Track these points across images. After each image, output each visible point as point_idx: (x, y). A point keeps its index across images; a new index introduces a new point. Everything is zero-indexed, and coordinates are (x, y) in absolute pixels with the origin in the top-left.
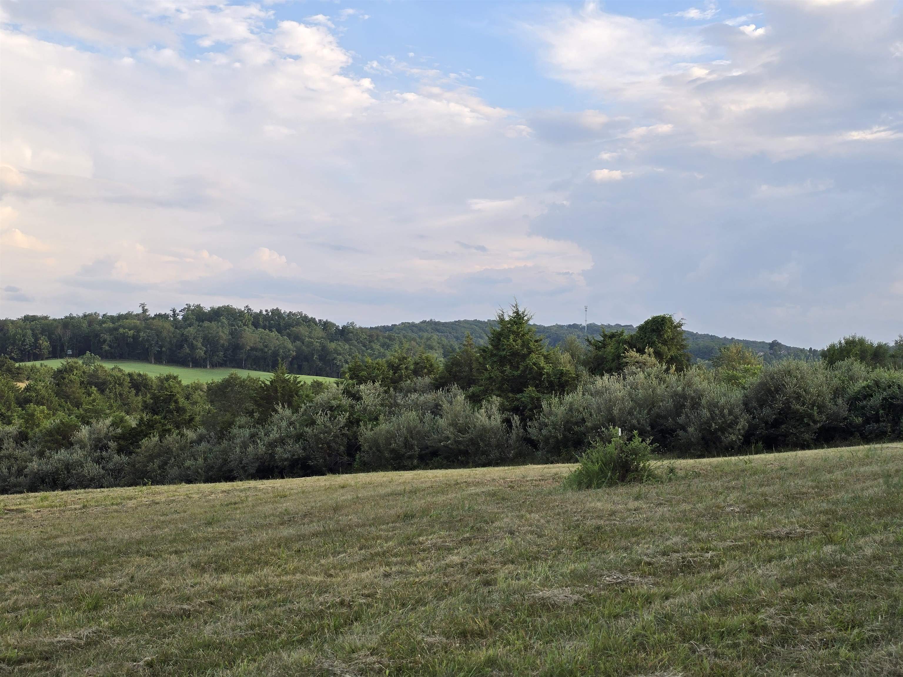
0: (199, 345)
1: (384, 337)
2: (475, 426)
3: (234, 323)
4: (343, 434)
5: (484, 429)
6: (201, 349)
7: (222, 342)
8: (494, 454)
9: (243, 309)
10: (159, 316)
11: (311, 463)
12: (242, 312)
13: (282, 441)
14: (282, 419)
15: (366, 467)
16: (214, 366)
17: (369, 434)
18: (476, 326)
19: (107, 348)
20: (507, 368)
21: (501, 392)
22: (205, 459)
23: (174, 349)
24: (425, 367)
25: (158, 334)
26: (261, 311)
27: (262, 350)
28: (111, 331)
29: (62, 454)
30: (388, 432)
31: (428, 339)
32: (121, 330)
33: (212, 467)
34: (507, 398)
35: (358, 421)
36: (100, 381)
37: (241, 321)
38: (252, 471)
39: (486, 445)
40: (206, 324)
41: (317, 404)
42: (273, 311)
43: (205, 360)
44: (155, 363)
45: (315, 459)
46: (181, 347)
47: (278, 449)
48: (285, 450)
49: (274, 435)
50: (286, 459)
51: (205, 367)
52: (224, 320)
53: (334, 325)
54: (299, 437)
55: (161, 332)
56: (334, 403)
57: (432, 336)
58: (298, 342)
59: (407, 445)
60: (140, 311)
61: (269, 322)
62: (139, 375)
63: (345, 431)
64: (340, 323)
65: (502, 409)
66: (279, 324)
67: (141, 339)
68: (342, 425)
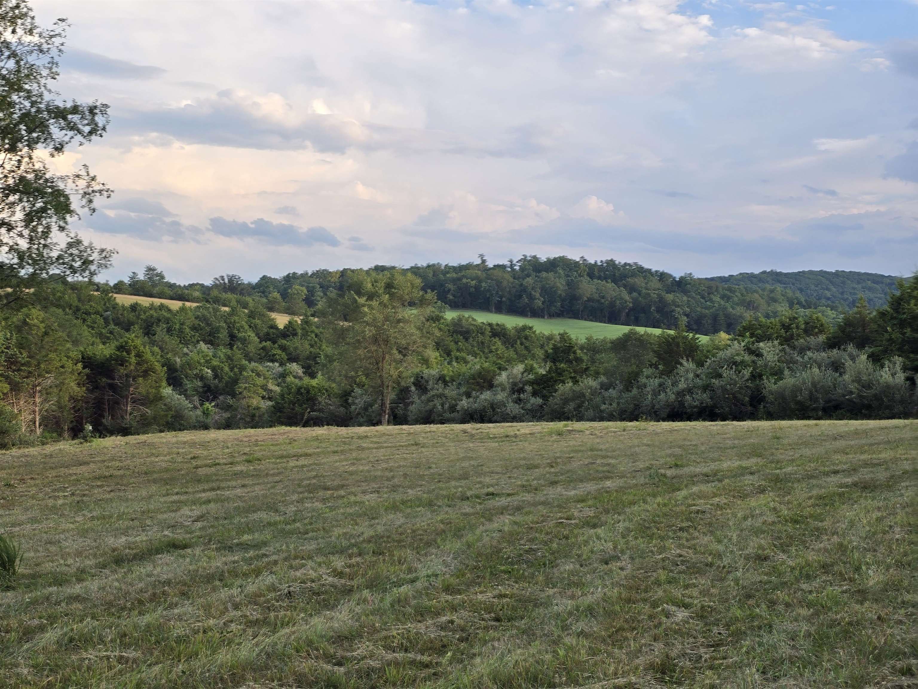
0: (538, 295)
1: (724, 289)
2: (879, 384)
3: (570, 274)
4: (747, 387)
5: (888, 386)
6: (539, 299)
7: (559, 292)
8: (899, 408)
9: (578, 260)
10: (497, 267)
11: (717, 411)
12: (578, 262)
13: (690, 391)
14: (687, 371)
15: (770, 416)
16: (552, 316)
17: (774, 387)
18: (823, 277)
19: (451, 297)
20: (908, 331)
21: (901, 352)
22: (618, 404)
23: (513, 299)
24: (816, 327)
25: (499, 283)
26: (596, 262)
27: (598, 301)
28: (454, 281)
29: (486, 395)
30: (794, 385)
31: (772, 291)
32: (464, 281)
33: (625, 411)
34: (908, 358)
35: (760, 376)
36: (464, 329)
37: (577, 271)
38: (664, 415)
39: (889, 401)
40: (544, 274)
41: (721, 359)
42: (608, 262)
43: (543, 310)
44: (496, 313)
45: (722, 408)
46: (520, 297)
47: (688, 397)
48: (693, 398)
49: (682, 385)
50: (696, 407)
51: (543, 317)
52: (560, 271)
53: (670, 276)
54: (706, 388)
55: (501, 282)
56: (738, 359)
57: (776, 288)
58: (635, 294)
59: (812, 397)
60: (478, 261)
61: (604, 273)
62: (498, 325)
63: (749, 384)
64: (677, 275)
65: (905, 369)
66: (614, 275)
67: (482, 289)
68: (747, 377)
